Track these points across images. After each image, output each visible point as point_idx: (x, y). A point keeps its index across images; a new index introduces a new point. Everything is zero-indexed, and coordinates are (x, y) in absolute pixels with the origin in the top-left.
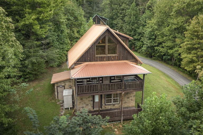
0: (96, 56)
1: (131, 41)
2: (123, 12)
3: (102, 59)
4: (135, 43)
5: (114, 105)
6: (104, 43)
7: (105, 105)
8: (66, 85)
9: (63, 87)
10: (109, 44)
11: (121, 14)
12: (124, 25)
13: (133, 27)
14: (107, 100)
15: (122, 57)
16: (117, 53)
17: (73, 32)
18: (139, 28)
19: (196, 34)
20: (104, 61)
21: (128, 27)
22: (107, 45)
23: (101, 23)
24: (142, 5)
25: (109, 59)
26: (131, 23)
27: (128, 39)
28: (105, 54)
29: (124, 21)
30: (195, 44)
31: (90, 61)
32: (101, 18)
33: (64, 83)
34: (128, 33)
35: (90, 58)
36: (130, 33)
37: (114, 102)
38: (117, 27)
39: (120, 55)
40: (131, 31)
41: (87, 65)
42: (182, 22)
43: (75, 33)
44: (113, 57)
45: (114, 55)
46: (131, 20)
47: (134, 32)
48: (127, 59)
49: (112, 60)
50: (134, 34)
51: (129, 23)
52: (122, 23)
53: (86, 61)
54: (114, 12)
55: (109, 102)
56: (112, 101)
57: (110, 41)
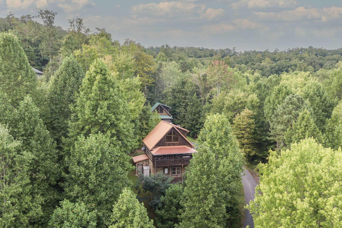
0: (166, 143)
1: (194, 130)
2: (185, 101)
3: (169, 145)
4: (197, 132)
5: (177, 175)
6: (171, 135)
7: (171, 175)
8: (143, 164)
9: (142, 166)
10: (174, 135)
11: (183, 102)
12: (186, 114)
13: (195, 117)
14: (173, 172)
15: (182, 143)
16: (179, 141)
17: (142, 124)
18: (200, 118)
19: (239, 126)
20: (171, 146)
21: (190, 116)
22: (173, 136)
23: (164, 112)
24: (203, 96)
25: (174, 145)
26: (193, 113)
27: (186, 131)
28: (171, 142)
29: (187, 110)
30: (239, 135)
31: (162, 146)
32: (164, 107)
33: (143, 162)
34: (190, 122)
35: (162, 144)
36: (192, 123)
37: (177, 174)
38: (179, 115)
39: (181, 142)
40: (193, 121)
41: (160, 149)
42: (231, 116)
43: (144, 125)
44: (176, 143)
45: (177, 142)
46: (193, 111)
47: (196, 121)
48: (185, 145)
49: (176, 145)
50: (196, 124)
51: (191, 113)
52: (184, 112)
53: (160, 146)
54: (177, 101)
55: (174, 174)
56: (176, 173)
57: (174, 133)
